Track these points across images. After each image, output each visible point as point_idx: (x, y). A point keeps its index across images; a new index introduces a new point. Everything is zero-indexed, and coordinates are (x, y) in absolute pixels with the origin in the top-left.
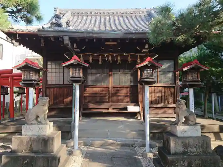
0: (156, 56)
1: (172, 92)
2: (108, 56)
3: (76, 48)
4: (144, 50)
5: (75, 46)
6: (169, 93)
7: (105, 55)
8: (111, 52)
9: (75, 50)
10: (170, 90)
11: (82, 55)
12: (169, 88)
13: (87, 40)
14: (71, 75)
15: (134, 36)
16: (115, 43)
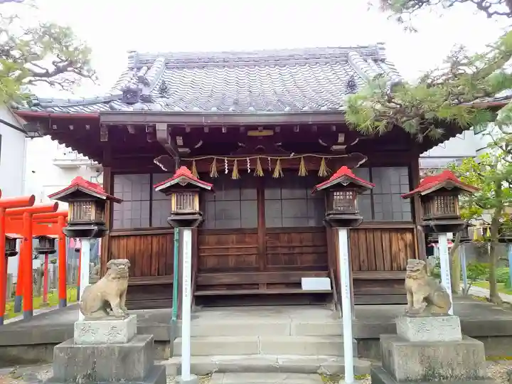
0: (364, 160)
1: (408, 242)
2: (253, 162)
3: (181, 147)
4: (335, 147)
5: (180, 141)
6: (401, 244)
7: (248, 159)
8: (260, 151)
9: (180, 150)
10: (402, 239)
11: (196, 161)
12: (401, 234)
13: (206, 130)
14: (173, 210)
15: (310, 120)
16: (270, 133)
